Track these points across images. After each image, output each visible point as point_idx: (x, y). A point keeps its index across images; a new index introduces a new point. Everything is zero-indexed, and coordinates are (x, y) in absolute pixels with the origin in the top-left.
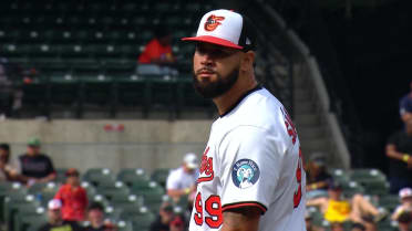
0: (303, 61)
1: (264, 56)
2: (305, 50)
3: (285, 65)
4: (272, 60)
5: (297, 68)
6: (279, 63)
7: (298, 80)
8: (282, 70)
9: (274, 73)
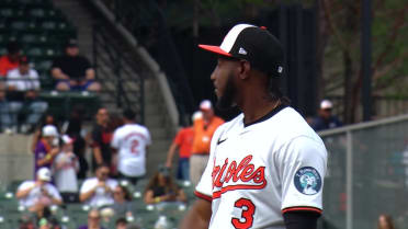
0: (153, 77)
1: (117, 71)
2: (155, 66)
3: (135, 81)
4: (124, 76)
5: (147, 83)
6: (131, 79)
7: (148, 96)
8: (133, 86)
9: (126, 88)
